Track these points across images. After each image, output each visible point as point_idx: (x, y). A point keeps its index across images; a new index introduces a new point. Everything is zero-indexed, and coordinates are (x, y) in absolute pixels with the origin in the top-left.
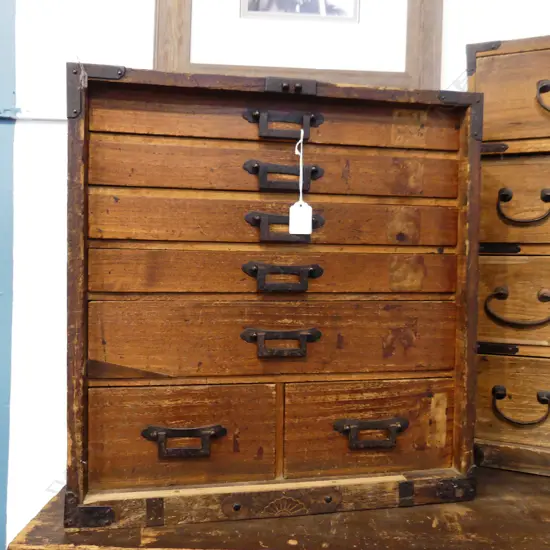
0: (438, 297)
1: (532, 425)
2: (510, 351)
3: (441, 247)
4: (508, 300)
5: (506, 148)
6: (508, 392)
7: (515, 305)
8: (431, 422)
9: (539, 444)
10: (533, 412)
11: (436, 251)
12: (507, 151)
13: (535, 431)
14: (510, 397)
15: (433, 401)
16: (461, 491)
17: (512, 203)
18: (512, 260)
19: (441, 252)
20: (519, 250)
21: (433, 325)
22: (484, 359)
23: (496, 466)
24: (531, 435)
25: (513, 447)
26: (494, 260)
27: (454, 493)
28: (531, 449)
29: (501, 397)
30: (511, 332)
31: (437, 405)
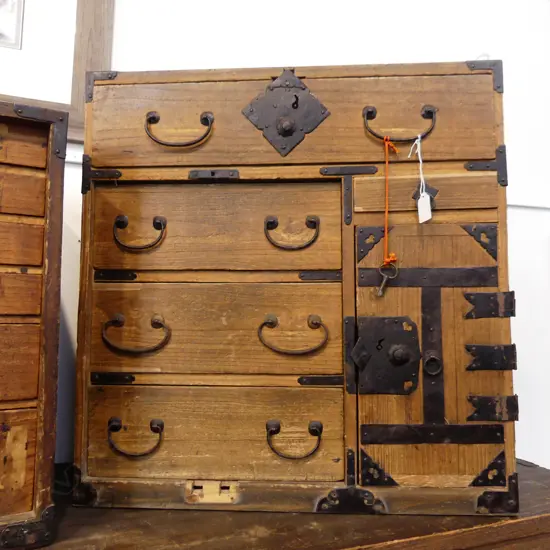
0: (19, 320)
1: (145, 455)
2: (127, 380)
3: (24, 267)
4: (125, 327)
5: (120, 175)
6: (124, 423)
7: (130, 331)
8: (5, 460)
9: (152, 475)
10: (147, 442)
11: (17, 270)
12: (121, 179)
13: (148, 462)
14: (125, 429)
15: (10, 435)
16: (32, 536)
17: (128, 230)
18: (128, 287)
19: (24, 272)
20: (135, 277)
21: (11, 351)
22: (100, 390)
23: (110, 506)
24: (145, 467)
25: (125, 482)
26: (112, 287)
27: (24, 540)
28: (143, 482)
29: (116, 429)
30: (126, 360)
31: (15, 439)
